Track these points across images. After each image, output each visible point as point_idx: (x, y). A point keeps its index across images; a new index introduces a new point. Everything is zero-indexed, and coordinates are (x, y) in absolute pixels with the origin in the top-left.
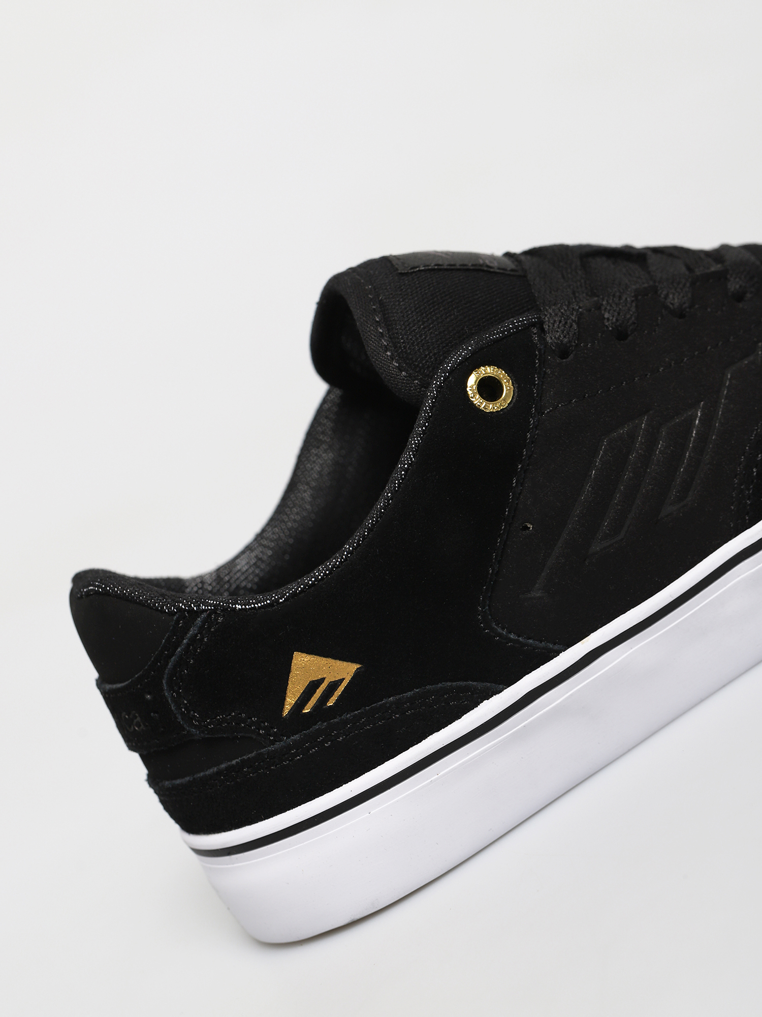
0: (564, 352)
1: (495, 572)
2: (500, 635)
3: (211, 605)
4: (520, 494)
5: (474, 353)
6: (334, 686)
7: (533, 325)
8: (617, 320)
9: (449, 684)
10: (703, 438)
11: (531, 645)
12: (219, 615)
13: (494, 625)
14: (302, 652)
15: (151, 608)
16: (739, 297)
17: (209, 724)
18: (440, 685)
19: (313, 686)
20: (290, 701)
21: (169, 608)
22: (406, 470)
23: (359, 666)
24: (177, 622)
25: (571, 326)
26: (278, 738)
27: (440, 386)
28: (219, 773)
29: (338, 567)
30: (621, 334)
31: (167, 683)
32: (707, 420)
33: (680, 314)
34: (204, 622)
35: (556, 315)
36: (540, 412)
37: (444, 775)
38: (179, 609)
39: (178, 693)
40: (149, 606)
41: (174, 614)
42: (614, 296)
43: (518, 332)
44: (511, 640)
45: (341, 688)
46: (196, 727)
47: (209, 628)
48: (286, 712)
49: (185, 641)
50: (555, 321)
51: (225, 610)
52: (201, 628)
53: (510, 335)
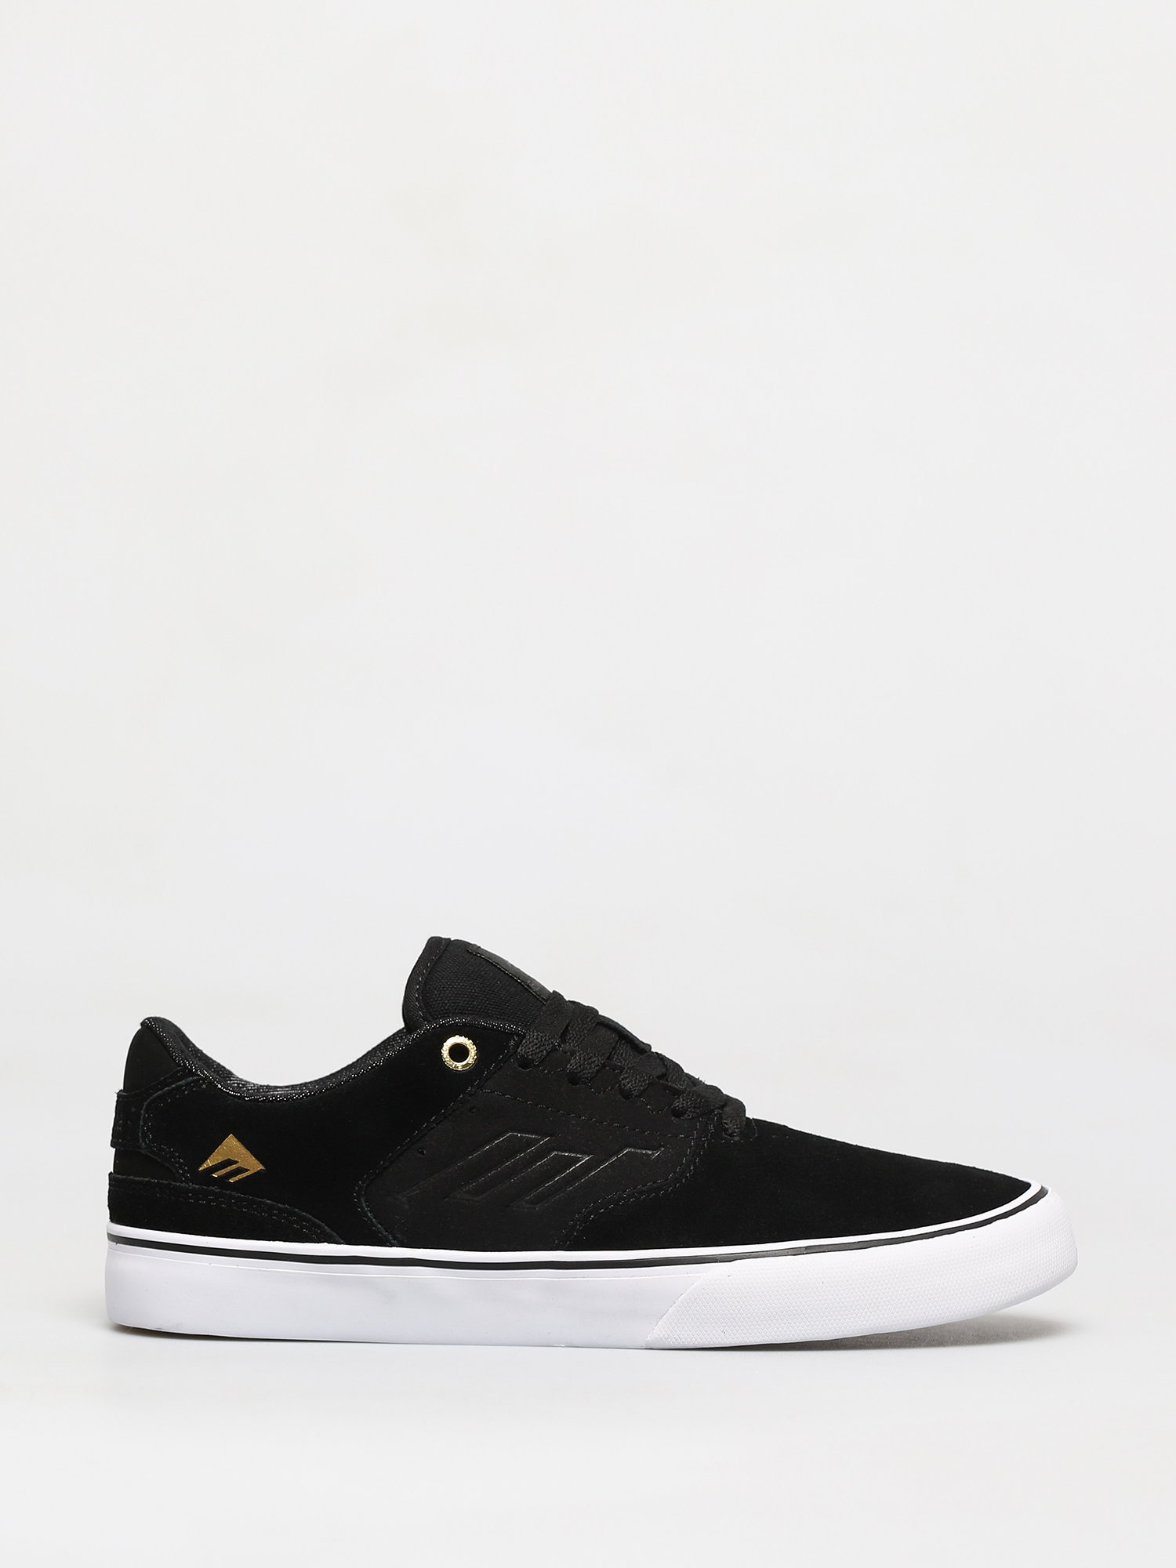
0: (525, 1063)
1: (384, 1166)
2: (362, 1208)
3: (204, 1074)
4: (432, 1129)
5: (464, 1024)
6: (240, 1171)
7: (518, 1035)
8: (576, 1069)
9: (310, 1216)
10: (575, 1176)
11: (378, 1228)
12: (205, 1083)
13: (362, 1200)
14: (236, 1137)
15: (170, 1055)
16: (678, 1114)
17: (155, 1147)
18: (304, 1214)
19: (229, 1162)
20: (209, 1163)
21: (179, 1061)
22: (373, 1067)
23: (263, 1168)
24: (178, 1071)
25: (542, 1051)
26: (187, 1180)
27: (428, 1030)
28: (142, 1182)
29: (293, 1100)
30: (573, 1079)
31: (147, 1105)
32: (587, 1168)
33: (627, 1095)
34: (192, 1082)
35: (537, 1039)
36: (480, 1087)
37: (270, 1271)
38: (185, 1064)
39: (149, 1116)
40: (169, 1051)
41: (180, 1066)
42: (588, 1054)
43: (504, 1032)
44: (367, 1216)
45: (240, 1177)
46: (146, 1143)
47: (193, 1087)
48: (200, 1169)
49: (173, 1086)
50: (533, 1042)
51: (211, 1083)
52: (188, 1084)
53: (497, 1030)
